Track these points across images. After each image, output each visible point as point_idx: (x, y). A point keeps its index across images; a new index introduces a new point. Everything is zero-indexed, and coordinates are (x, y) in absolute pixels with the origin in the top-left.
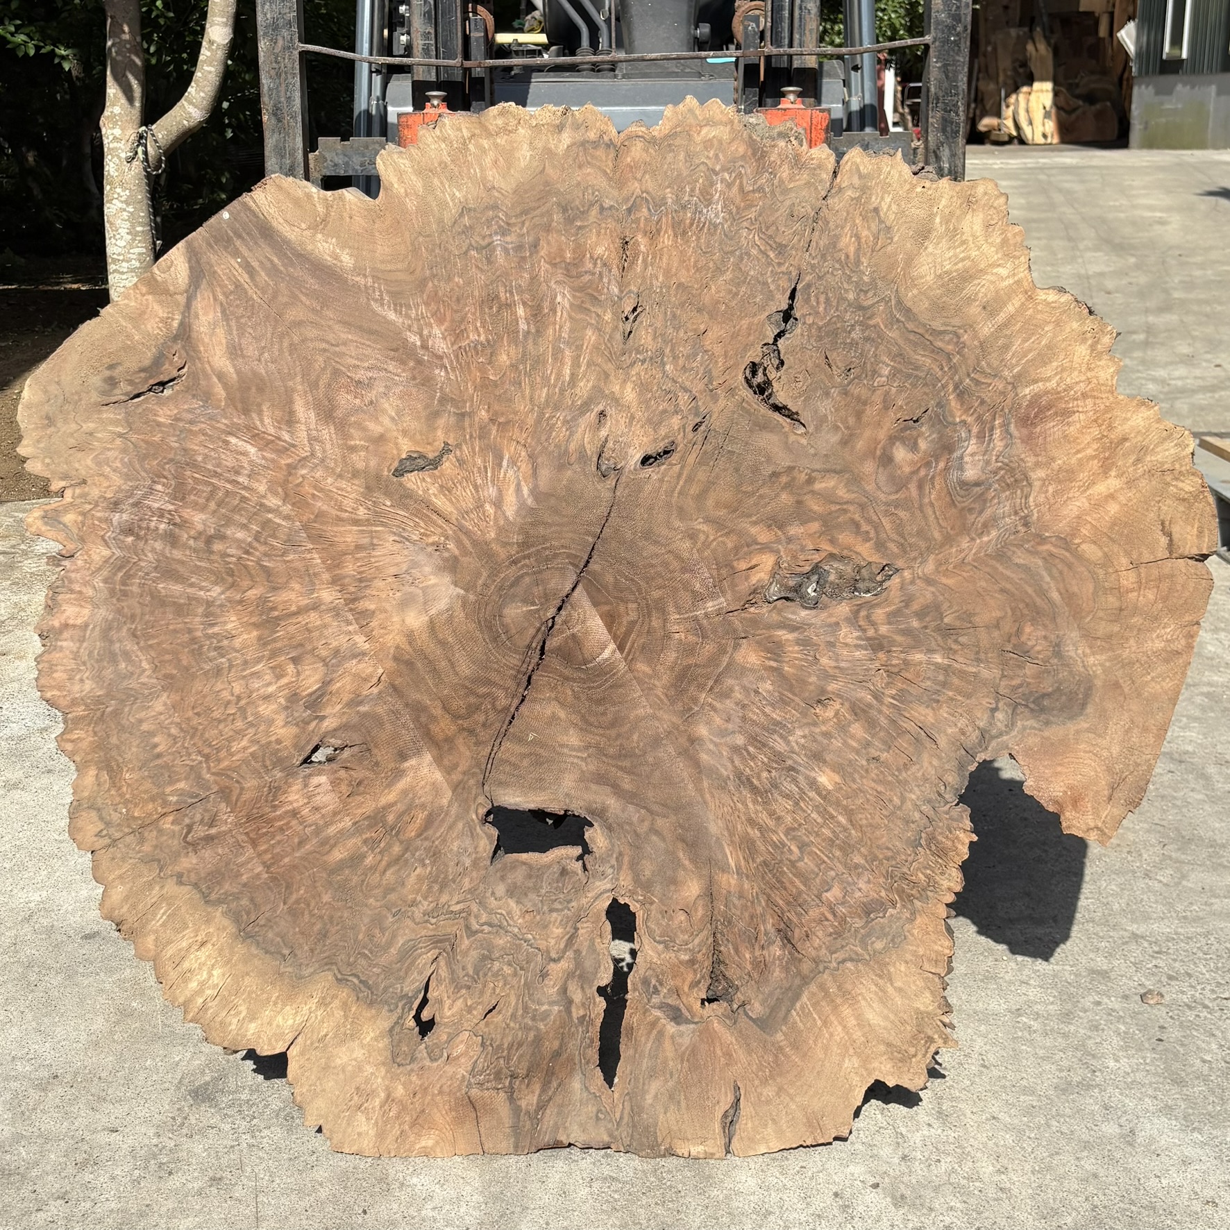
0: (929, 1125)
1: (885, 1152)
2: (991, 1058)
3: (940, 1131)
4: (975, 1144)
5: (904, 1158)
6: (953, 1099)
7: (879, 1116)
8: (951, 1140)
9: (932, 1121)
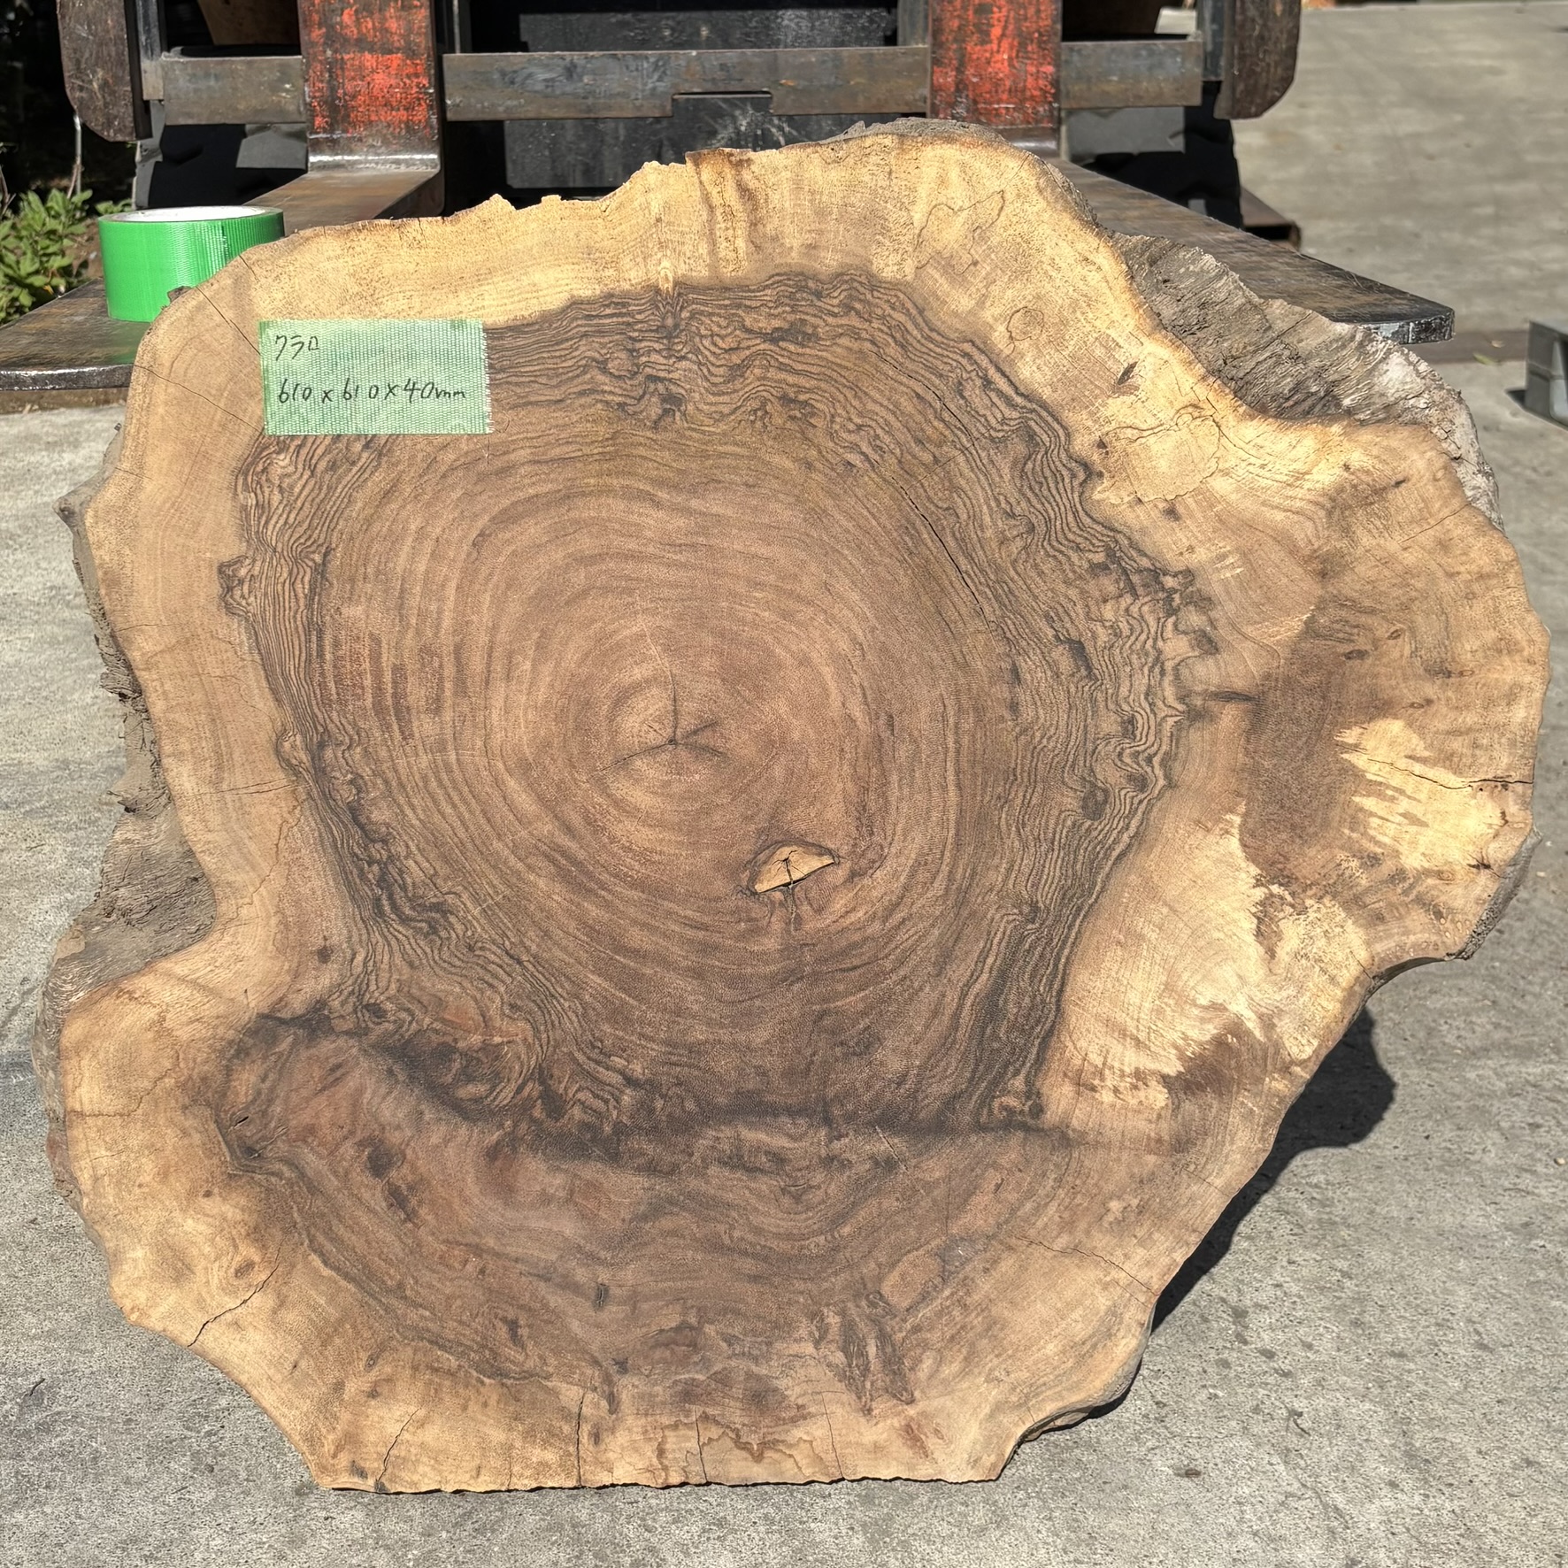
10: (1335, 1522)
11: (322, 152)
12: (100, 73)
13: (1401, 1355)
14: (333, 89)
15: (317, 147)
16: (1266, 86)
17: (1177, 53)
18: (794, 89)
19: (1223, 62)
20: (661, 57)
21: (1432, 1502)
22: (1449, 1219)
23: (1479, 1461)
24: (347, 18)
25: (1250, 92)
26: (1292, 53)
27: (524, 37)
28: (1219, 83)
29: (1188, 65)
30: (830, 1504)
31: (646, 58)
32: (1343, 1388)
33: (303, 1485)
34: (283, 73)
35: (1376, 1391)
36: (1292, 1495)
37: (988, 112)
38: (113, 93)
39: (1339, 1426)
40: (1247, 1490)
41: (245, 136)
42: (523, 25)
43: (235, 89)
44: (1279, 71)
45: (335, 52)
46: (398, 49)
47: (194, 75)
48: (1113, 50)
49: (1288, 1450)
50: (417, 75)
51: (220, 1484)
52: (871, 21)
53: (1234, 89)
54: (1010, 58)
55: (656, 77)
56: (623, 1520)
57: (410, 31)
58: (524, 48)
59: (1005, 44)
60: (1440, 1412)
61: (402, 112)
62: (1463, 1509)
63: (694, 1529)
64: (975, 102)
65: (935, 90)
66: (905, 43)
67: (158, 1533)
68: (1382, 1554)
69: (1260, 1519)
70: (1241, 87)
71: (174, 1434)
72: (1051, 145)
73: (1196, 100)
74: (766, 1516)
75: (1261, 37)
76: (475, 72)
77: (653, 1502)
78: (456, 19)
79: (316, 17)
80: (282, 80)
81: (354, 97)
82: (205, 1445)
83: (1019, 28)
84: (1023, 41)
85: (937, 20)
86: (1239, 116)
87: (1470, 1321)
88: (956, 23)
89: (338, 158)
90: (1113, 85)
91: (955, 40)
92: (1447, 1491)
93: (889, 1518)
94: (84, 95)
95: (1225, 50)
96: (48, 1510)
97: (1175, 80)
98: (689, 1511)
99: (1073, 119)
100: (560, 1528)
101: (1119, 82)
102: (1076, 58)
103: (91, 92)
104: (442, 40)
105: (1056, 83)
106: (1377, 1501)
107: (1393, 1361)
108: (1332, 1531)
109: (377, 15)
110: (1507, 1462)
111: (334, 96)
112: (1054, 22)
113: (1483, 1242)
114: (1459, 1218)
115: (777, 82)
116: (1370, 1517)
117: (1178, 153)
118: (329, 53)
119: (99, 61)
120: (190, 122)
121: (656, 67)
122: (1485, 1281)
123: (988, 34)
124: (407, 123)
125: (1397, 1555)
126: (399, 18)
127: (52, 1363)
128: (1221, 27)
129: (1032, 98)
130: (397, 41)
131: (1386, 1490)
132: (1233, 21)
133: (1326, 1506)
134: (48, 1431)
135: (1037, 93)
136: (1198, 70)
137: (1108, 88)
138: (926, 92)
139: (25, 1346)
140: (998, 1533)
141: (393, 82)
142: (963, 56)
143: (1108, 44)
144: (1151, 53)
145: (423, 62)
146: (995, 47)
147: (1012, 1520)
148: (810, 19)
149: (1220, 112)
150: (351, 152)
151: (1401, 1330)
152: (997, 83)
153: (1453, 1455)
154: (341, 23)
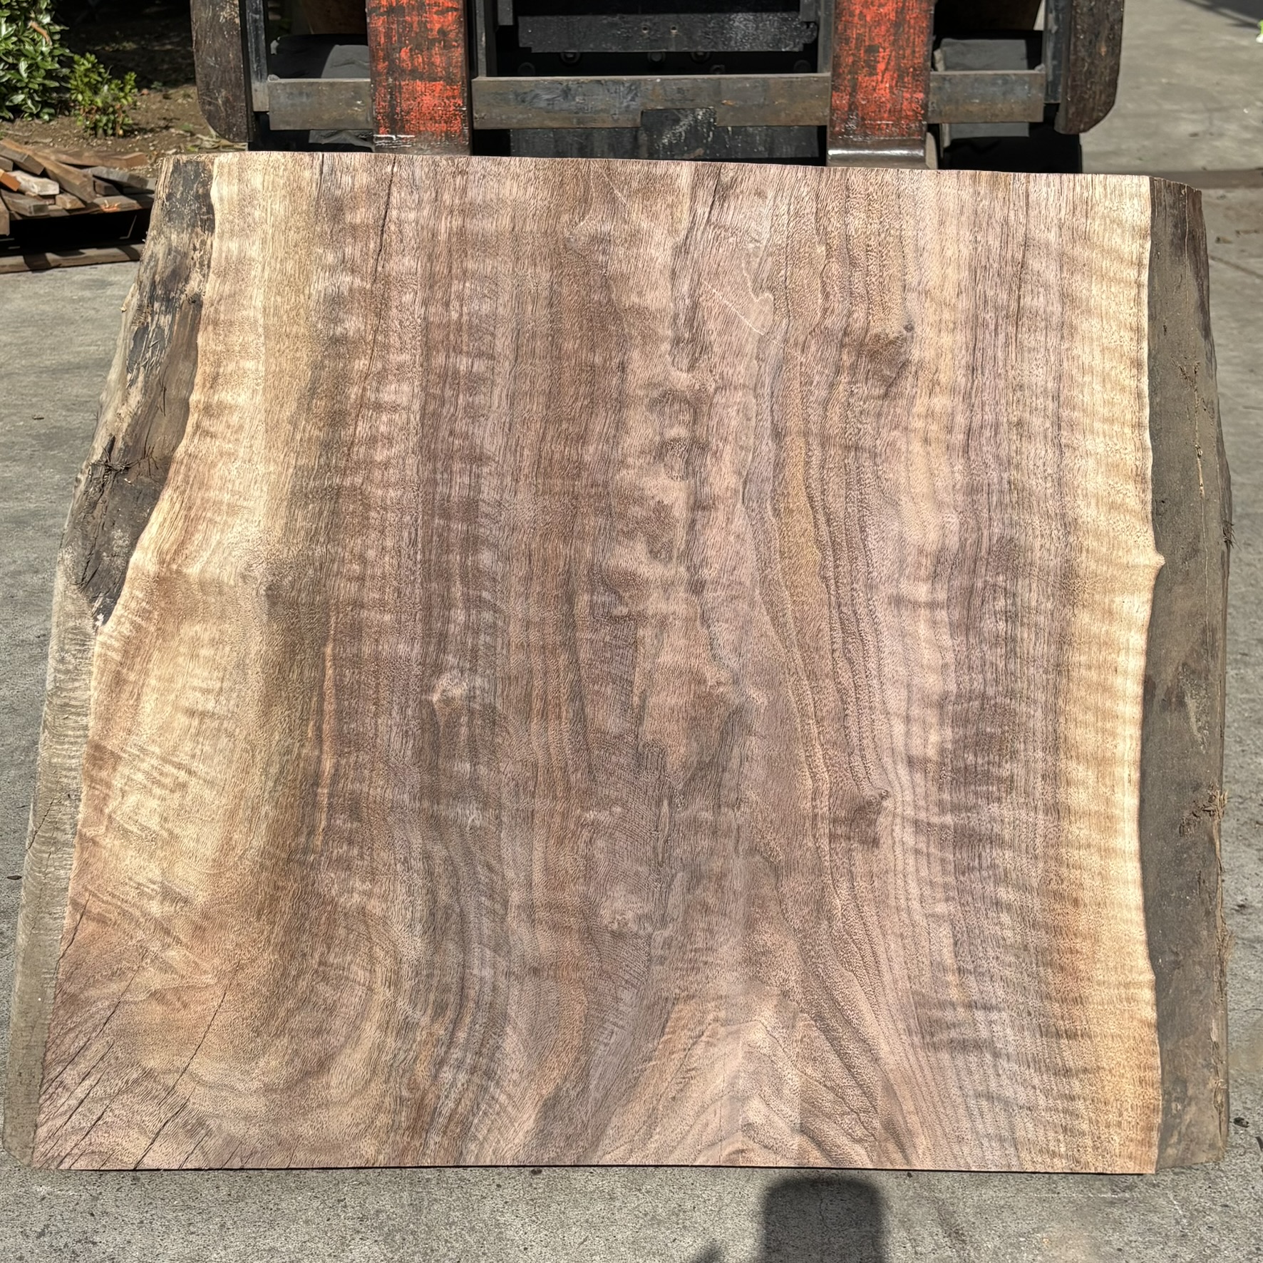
14: (393, 107)
16: (1093, 109)
17: (1025, 83)
18: (732, 107)
19: (1060, 90)
20: (633, 83)
24: (404, 54)
25: (1080, 113)
26: (1113, 84)
28: (1057, 106)
29: (1034, 91)
31: (623, 83)
34: (356, 93)
37: (873, 127)
38: (233, 107)
43: (321, 104)
44: (1103, 97)
45: (395, 79)
46: (441, 78)
47: (291, 92)
48: (976, 79)
50: (454, 97)
53: (1068, 111)
54: (891, 87)
55: (630, 97)
57: (450, 64)
59: (887, 76)
61: (443, 124)
64: (863, 119)
65: (833, 110)
70: (1072, 110)
72: (919, 153)
73: (1039, 118)
75: (1089, 72)
76: (496, 94)
79: (381, 54)
80: (356, 98)
81: (408, 113)
83: (898, 64)
84: (901, 74)
85: (837, 57)
88: (851, 60)
90: (976, 106)
95: (1062, 81)
97: (1023, 102)
101: (980, 104)
102: (947, 85)
104: (471, 69)
105: (925, 106)
109: (425, 53)
111: (393, 112)
112: (925, 61)
115: (720, 102)
118: (390, 80)
120: (288, 128)
121: (630, 90)
123: (875, 69)
124: (446, 133)
126: (441, 55)
128: (1060, 63)
129: (907, 117)
130: (440, 72)
132: (1068, 59)
135: (910, 113)
136: (1041, 95)
137: (971, 108)
138: (827, 111)
141: (437, 102)
142: (856, 84)
143: (972, 74)
144: (1005, 82)
145: (458, 87)
146: (880, 78)
149: (1060, 126)
152: (880, 105)
154: (399, 58)
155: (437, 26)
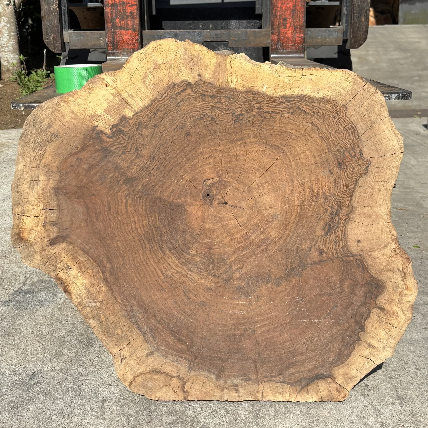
0: (393, 404)
1: (371, 421)
2: (420, 364)
3: (400, 407)
4: (423, 415)
5: (382, 424)
6: (404, 388)
7: (363, 399)
8: (408, 413)
9: (395, 402)
10: (378, 413)
11: (110, 56)
12: (53, 35)
13: (395, 371)
14: (113, 40)
15: (109, 55)
16: (360, 40)
17: (336, 31)
18: (234, 40)
19: (348, 34)
20: (200, 32)
21: (404, 408)
22: (408, 336)
23: (416, 398)
24: (117, 21)
25: (355, 42)
26: (366, 32)
27: (163, 27)
28: (347, 39)
29: (339, 34)
30: (243, 406)
31: (196, 32)
32: (380, 379)
33: (104, 400)
34: (100, 35)
35: (388, 380)
36: (366, 406)
37: (286, 46)
38: (56, 40)
39: (379, 389)
40: (354, 405)
41: (90, 52)
42: (163, 24)
43: (88, 39)
44: (363, 36)
45: (114, 30)
46: (131, 29)
47: (77, 36)
48: (319, 30)
49: (365, 394)
50: (135, 36)
51: (82, 399)
52: (255, 23)
53: (351, 41)
54: (292, 32)
55: (198, 37)
56: (188, 410)
57: (134, 24)
58: (164, 29)
59: (291, 28)
60: (406, 385)
61: (131, 46)
62: (412, 410)
63: (207, 412)
64: (282, 44)
65: (272, 40)
66: (264, 28)
67: (65, 411)
68: (390, 422)
69: (358, 412)
70: (353, 40)
71: (70, 386)
72: (302, 55)
73: (341, 44)
74: (226, 409)
75: (358, 27)
76: (151, 35)
77: (196, 405)
78: (146, 22)
79: (109, 21)
80: (100, 37)
81: (119, 41)
82: (78, 389)
83: (294, 25)
84: (295, 28)
85: (273, 22)
86: (352, 48)
87: (414, 362)
88: (277, 23)
89: (115, 58)
90: (319, 40)
91: (277, 27)
92: (407, 405)
93: (259, 410)
94: (48, 40)
95: (349, 31)
96: (36, 405)
97: (336, 38)
98: (206, 408)
99: (308, 49)
100: (172, 411)
101: (321, 39)
102: (309, 32)
103: (50, 40)
104: (142, 27)
105: (304, 39)
106: (389, 408)
107: (393, 372)
108: (377, 415)
109: (125, 20)
110: (424, 398)
111: (114, 41)
112: (304, 23)
113: (417, 342)
114: (411, 336)
115: (230, 38)
116: (387, 412)
117: (336, 58)
118: (113, 30)
119: (52, 32)
120: (76, 48)
121: (198, 34)
122: (417, 352)
123: (286, 26)
124: (133, 49)
125: (395, 422)
126: (131, 21)
127: (38, 368)
128: (348, 25)
129: (298, 43)
130: (131, 27)
131: (391, 405)
132: (351, 23)
133: (375, 409)
134: (36, 385)
135: (299, 41)
136: (342, 36)
137: (318, 40)
138: (269, 41)
139: (30, 363)
140: (288, 415)
141: (129, 38)
142: (279, 32)
143: (318, 29)
144: (329, 31)
145: (137, 32)
146: (288, 29)
147: (292, 411)
148: (239, 22)
149: (347, 47)
150: (118, 56)
151: (395, 364)
152: (288, 39)
153: (409, 396)
154: (116, 22)
155: (129, 11)
